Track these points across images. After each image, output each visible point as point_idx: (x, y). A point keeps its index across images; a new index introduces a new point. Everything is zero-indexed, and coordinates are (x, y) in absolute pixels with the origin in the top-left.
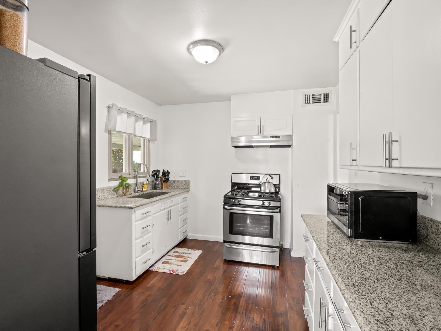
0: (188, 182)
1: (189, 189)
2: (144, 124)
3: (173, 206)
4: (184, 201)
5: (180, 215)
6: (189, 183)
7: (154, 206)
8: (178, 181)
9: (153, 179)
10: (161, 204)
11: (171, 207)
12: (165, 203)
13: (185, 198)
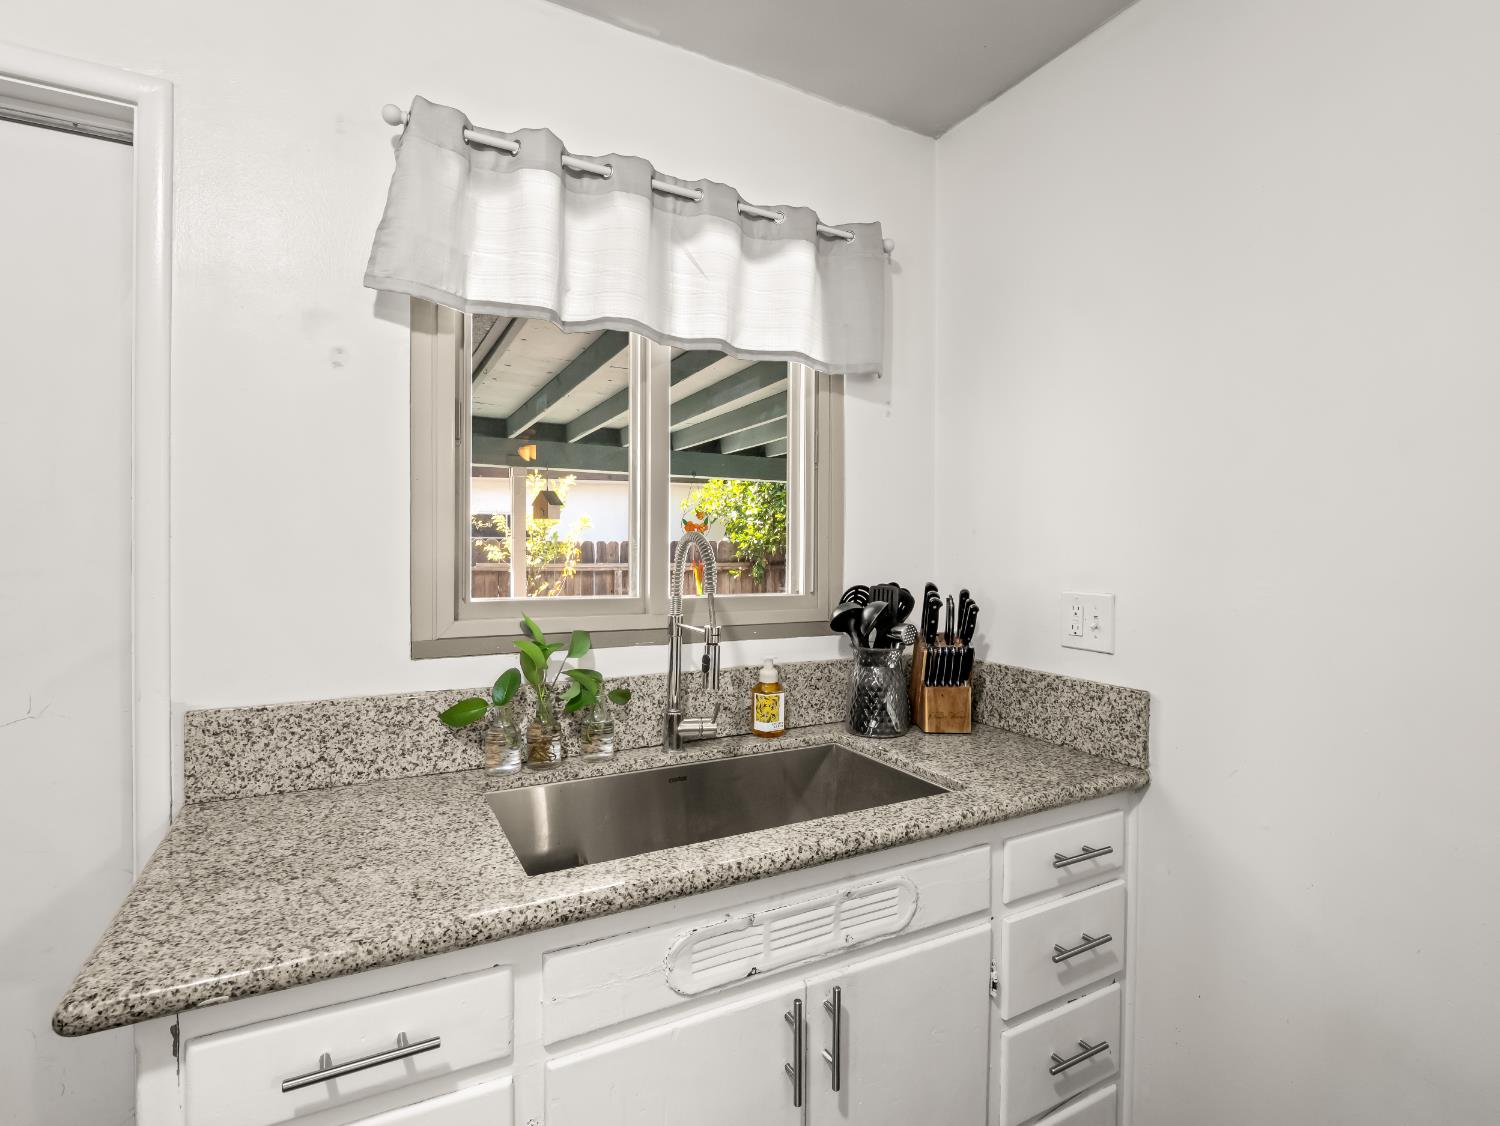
0: (1139, 704)
1: (1142, 770)
2: (748, 252)
3: (900, 937)
4: (1064, 886)
5: (1005, 1014)
6: (1144, 712)
7: (553, 961)
8: (1052, 684)
9: (850, 655)
10: (679, 934)
11: (853, 950)
12: (751, 922)
13: (1088, 853)
